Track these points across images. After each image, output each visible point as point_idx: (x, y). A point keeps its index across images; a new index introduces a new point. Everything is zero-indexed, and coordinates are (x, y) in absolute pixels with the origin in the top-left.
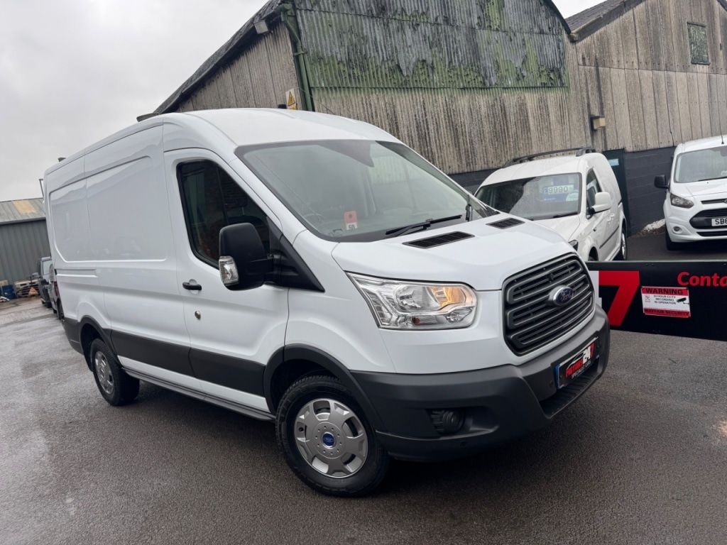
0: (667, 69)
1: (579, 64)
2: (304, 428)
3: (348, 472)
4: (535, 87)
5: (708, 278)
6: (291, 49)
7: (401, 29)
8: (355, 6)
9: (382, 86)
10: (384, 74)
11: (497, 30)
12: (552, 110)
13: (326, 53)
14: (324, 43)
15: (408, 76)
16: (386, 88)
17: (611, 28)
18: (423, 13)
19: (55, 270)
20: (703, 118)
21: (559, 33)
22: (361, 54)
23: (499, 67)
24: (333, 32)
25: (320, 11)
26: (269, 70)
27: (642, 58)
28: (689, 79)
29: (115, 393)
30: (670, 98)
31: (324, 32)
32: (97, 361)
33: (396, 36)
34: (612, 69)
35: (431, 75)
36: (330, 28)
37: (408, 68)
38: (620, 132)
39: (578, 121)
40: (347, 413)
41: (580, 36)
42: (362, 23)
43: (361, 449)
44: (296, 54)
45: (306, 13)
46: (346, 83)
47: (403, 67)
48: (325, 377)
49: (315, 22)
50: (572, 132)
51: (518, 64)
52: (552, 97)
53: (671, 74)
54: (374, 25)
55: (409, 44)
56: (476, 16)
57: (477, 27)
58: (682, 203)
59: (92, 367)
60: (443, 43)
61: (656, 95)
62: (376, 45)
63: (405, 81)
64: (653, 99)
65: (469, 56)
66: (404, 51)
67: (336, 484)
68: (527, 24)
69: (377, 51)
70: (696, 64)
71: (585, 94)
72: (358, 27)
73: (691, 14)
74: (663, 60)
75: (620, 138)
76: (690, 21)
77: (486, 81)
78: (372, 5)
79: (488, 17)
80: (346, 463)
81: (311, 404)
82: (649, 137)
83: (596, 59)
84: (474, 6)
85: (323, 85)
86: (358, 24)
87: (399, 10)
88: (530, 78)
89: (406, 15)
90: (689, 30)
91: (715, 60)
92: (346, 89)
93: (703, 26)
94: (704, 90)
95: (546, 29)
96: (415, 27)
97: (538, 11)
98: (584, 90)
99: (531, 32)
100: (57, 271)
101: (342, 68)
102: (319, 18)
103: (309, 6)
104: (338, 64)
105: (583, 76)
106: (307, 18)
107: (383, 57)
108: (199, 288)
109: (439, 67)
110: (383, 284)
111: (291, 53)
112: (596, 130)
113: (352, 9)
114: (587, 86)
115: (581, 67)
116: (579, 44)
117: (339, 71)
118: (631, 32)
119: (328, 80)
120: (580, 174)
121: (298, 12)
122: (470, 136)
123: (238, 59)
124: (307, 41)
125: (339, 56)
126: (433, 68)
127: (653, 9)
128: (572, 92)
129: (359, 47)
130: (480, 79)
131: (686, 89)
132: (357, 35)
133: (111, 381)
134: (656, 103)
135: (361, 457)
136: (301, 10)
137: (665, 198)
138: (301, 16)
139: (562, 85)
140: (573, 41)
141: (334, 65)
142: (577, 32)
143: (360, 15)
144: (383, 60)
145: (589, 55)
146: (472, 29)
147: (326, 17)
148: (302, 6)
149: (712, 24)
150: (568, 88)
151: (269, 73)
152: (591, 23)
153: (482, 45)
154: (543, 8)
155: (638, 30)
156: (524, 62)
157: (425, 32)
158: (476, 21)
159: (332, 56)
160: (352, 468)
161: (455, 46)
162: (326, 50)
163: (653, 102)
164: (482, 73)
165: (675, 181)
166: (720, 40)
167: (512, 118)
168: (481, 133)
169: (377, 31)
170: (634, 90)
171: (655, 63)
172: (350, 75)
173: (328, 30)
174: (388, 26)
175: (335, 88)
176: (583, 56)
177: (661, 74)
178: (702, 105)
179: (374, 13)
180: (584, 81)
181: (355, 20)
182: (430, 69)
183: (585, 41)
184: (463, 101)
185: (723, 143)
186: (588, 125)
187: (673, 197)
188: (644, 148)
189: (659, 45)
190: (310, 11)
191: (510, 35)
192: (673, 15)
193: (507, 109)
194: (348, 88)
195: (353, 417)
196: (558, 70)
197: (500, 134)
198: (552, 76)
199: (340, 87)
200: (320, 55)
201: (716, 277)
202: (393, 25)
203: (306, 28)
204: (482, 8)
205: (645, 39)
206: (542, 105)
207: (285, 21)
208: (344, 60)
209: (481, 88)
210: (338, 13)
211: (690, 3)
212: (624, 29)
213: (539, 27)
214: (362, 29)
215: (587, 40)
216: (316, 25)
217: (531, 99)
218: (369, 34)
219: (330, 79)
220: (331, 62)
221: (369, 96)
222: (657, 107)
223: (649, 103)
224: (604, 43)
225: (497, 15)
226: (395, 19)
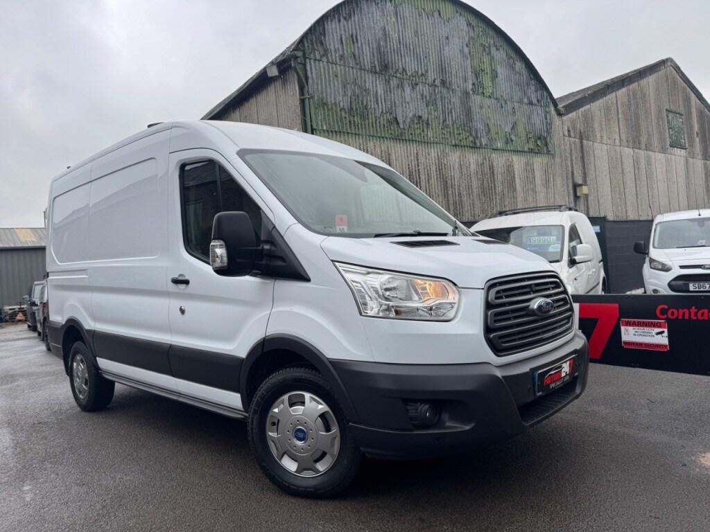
0: (647, 149)
1: (564, 136)
2: (276, 422)
3: (317, 471)
4: (522, 152)
5: (686, 310)
6: (298, 92)
7: (401, 86)
8: (360, 62)
9: (379, 135)
10: (382, 125)
11: (490, 96)
12: (538, 174)
13: (331, 100)
14: (329, 91)
15: (404, 129)
16: (383, 138)
17: (596, 107)
18: (422, 75)
19: (48, 273)
20: (681, 197)
21: (547, 106)
22: (362, 104)
23: (489, 131)
24: (338, 81)
25: (328, 62)
26: (276, 111)
27: (624, 137)
28: (667, 160)
29: (89, 397)
30: (649, 175)
31: (329, 81)
32: (75, 364)
33: (396, 92)
34: (595, 144)
35: (425, 130)
36: (335, 78)
37: (404, 122)
38: (602, 201)
39: (562, 186)
40: (322, 407)
41: (566, 110)
42: (365, 76)
43: (332, 445)
44: (302, 97)
45: (315, 62)
46: (347, 129)
47: (400, 121)
48: (303, 369)
49: (322, 71)
50: (556, 196)
51: (508, 129)
52: (538, 162)
53: (651, 154)
54: (376, 81)
55: (407, 100)
56: (471, 82)
57: (471, 92)
58: (660, 267)
59: (69, 371)
60: (439, 103)
61: (637, 171)
62: (377, 97)
63: (401, 133)
64: (633, 174)
65: (462, 117)
66: (402, 107)
67: (304, 483)
68: (517, 95)
69: (378, 104)
70: (674, 147)
71: (569, 163)
72: (361, 81)
73: (669, 102)
74: (644, 140)
75: (602, 207)
76: (668, 108)
77: (477, 141)
78: (376, 63)
79: (481, 85)
80: (317, 461)
81: (286, 397)
82: (630, 209)
83: (581, 133)
84: (470, 74)
85: (325, 128)
86: (361, 78)
87: (401, 69)
88: (518, 143)
89: (407, 74)
90: (667, 116)
91: (692, 146)
92: (346, 134)
93: (681, 115)
94: (682, 173)
95: (535, 101)
96: (414, 86)
97: (528, 84)
98: (569, 159)
99: (521, 102)
100: (50, 274)
101: (343, 115)
102: (326, 68)
103: (318, 57)
104: (341, 110)
105: (568, 146)
106: (315, 66)
107: (382, 109)
108: (187, 282)
109: (434, 124)
110: (369, 273)
111: (298, 96)
112: (579, 197)
113: (357, 64)
114: (571, 156)
115: (567, 138)
116: (565, 118)
117: (341, 117)
118: (613, 112)
119: (329, 124)
120: (563, 227)
121: (308, 61)
122: (459, 189)
123: (247, 101)
124: (313, 86)
125: (342, 104)
126: (428, 124)
127: (634, 94)
128: (558, 160)
129: (361, 98)
130: (471, 139)
131: (665, 169)
132: (360, 87)
133: (86, 385)
134: (636, 178)
135: (332, 455)
136: (310, 59)
137: (644, 263)
138: (310, 64)
139: (548, 152)
140: (560, 114)
141: (336, 112)
142: (564, 107)
143: (364, 70)
144: (382, 112)
145: (574, 128)
146: (466, 93)
147: (332, 68)
148: (312, 56)
149: (689, 113)
150: (553, 156)
151: (276, 114)
152: (577, 101)
153: (475, 109)
154: (533, 82)
155: (620, 111)
156: (513, 128)
157: (423, 91)
158: (470, 86)
159: (335, 103)
160: (322, 467)
161: (450, 107)
162: (331, 97)
163: (633, 177)
164: (474, 133)
165: (654, 247)
166: (696, 128)
167: (500, 177)
168: (469, 187)
169: (378, 86)
170: (616, 164)
171: (635, 143)
172: (350, 122)
173: (334, 79)
174: (389, 82)
175: (336, 132)
176: (568, 128)
177: (642, 153)
178: (679, 185)
179: (378, 69)
180: (569, 151)
181: (359, 74)
182: (425, 125)
183: (570, 115)
184: (454, 157)
185: (700, 215)
186: (572, 191)
187: (652, 261)
188: (625, 219)
189: (639, 126)
190: (319, 61)
191: (501, 102)
192: (652, 101)
193: (495, 169)
194: (348, 133)
195: (327, 412)
196: (545, 138)
197: (487, 191)
198: (539, 143)
199: (340, 132)
200: (325, 101)
201: (693, 309)
202: (394, 82)
203: (314, 75)
204: (477, 75)
205: (626, 120)
206: (529, 169)
207: (295, 68)
208: (346, 107)
209: (472, 147)
210: (345, 66)
211: (668, 93)
212: (608, 109)
213: (528, 98)
214: (365, 82)
215: (573, 115)
216: (323, 74)
217: (518, 162)
218: (371, 88)
219: (332, 123)
220: (334, 108)
221: (366, 142)
222: (638, 182)
223: (629, 178)
224: (588, 119)
225: (490, 84)
226: (396, 77)
